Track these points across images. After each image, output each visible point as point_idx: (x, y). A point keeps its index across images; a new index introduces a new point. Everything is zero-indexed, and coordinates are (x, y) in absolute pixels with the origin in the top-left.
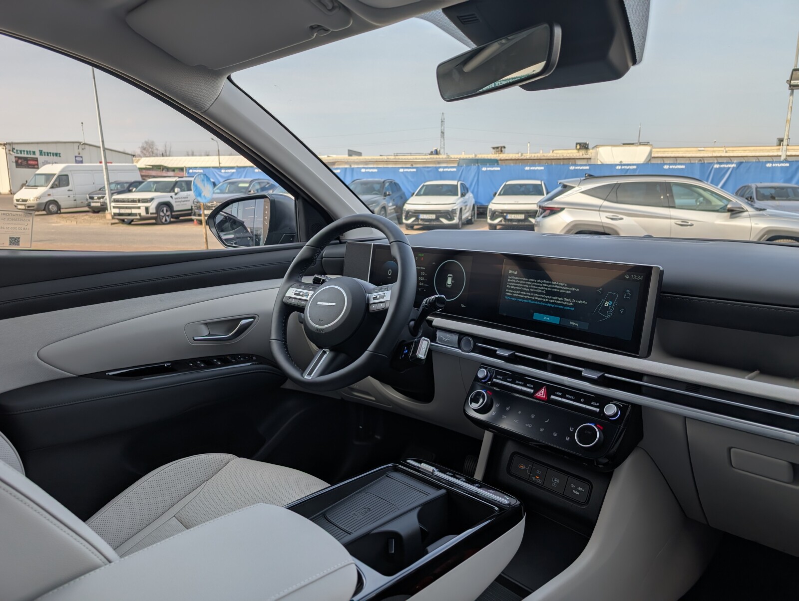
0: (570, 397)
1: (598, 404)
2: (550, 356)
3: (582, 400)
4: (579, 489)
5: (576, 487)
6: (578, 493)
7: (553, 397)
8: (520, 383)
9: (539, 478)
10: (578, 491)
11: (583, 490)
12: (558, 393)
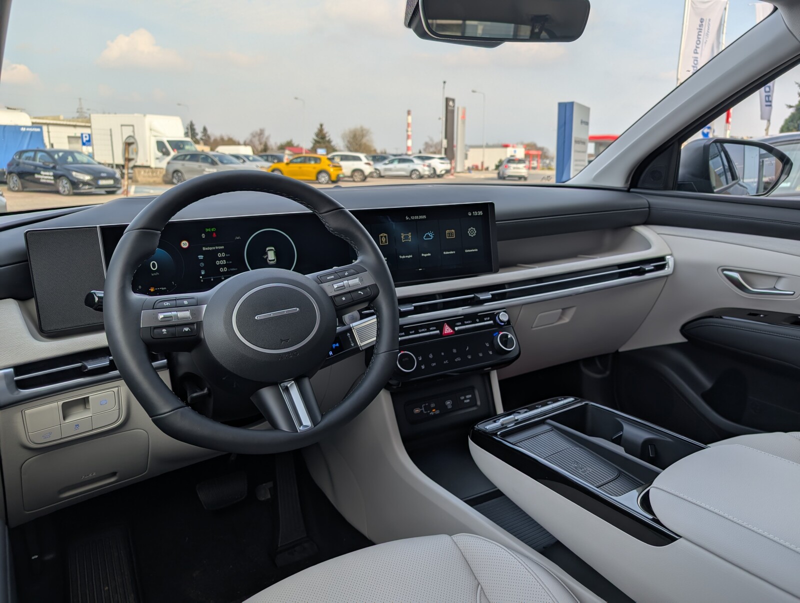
0: (468, 322)
1: (489, 318)
2: (437, 296)
3: (478, 320)
4: (468, 397)
5: (465, 397)
6: (468, 401)
7: (456, 329)
8: (423, 330)
9: (436, 410)
10: (468, 399)
11: (470, 396)
12: (458, 324)
